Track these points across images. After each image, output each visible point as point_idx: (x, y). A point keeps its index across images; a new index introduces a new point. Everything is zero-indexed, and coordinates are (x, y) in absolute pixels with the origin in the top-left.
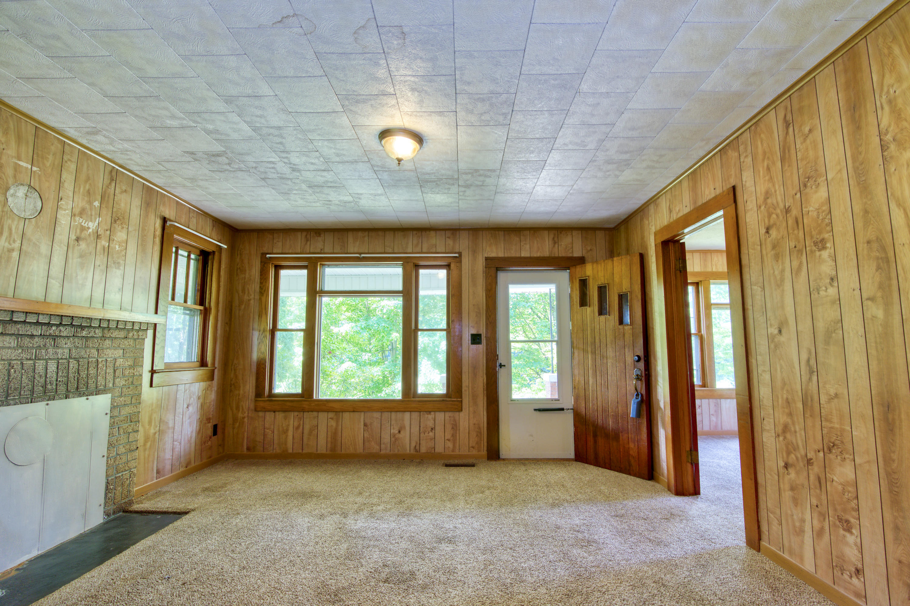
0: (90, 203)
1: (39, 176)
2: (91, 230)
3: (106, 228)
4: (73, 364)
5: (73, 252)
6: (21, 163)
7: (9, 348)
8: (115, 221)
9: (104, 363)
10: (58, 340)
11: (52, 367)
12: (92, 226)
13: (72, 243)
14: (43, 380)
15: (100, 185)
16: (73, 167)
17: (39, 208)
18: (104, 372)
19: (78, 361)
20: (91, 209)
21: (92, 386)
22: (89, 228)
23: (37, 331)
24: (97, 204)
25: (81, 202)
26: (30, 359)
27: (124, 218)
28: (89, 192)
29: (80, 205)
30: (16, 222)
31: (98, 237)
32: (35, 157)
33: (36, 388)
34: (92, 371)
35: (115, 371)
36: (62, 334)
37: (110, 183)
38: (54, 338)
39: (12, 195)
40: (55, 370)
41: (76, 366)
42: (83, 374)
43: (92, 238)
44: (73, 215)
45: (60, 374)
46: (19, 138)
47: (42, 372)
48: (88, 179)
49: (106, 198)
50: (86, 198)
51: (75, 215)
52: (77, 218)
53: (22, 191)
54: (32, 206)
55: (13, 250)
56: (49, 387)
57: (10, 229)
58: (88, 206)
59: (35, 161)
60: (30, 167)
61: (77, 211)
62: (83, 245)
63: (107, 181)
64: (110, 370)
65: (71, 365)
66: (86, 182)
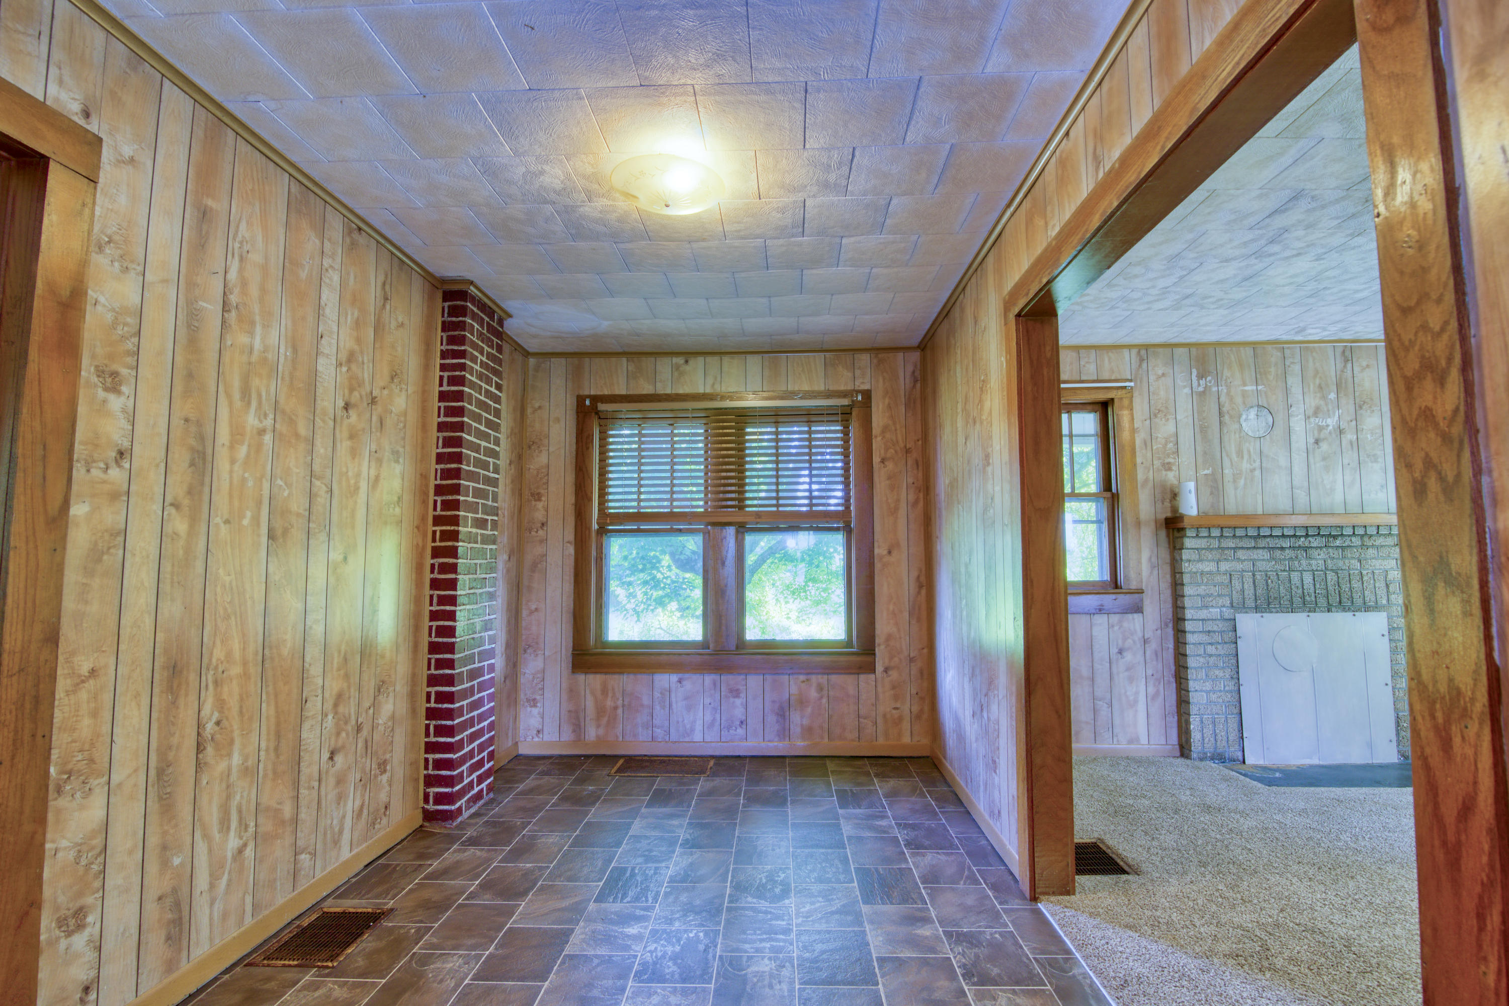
0: (1324, 398)
1: (1265, 393)
2: (1331, 428)
3: (1349, 419)
4: (1331, 576)
5: (1314, 457)
6: (1247, 388)
7: (1263, 560)
8: (1361, 407)
9: (1370, 575)
10: (1310, 551)
11: (1308, 578)
12: (1331, 422)
13: (1310, 447)
14: (1300, 591)
15: (1333, 374)
16: (1297, 368)
17: (1271, 424)
18: (1372, 586)
19: (1337, 573)
20: (1327, 405)
21: (1358, 601)
22: (1328, 426)
23: (1286, 543)
24: (1332, 396)
25: (1313, 401)
26: (1284, 571)
27: (1372, 399)
28: (1320, 387)
29: (1313, 404)
30: (1252, 444)
31: (1341, 432)
32: (1258, 376)
33: (1294, 599)
34: (1356, 585)
35: (1387, 586)
36: (1312, 545)
37: (1345, 367)
38: (1306, 549)
39: (1246, 420)
40: (1312, 582)
41: (1335, 578)
42: (1345, 587)
43: (1334, 436)
44: (1307, 418)
45: (1318, 586)
46: (1241, 366)
47: (1299, 584)
48: (1317, 373)
49: (1343, 385)
50: (1318, 395)
51: (1309, 417)
52: (1312, 420)
53: (1252, 413)
54: (1264, 424)
55: (1255, 469)
56: (1307, 598)
57: (1249, 452)
58: (1322, 403)
59: (1259, 381)
60: (1255, 388)
61: (1310, 412)
62: (1324, 446)
63: (1340, 365)
64: (1381, 584)
65: (1329, 578)
66: (1315, 377)
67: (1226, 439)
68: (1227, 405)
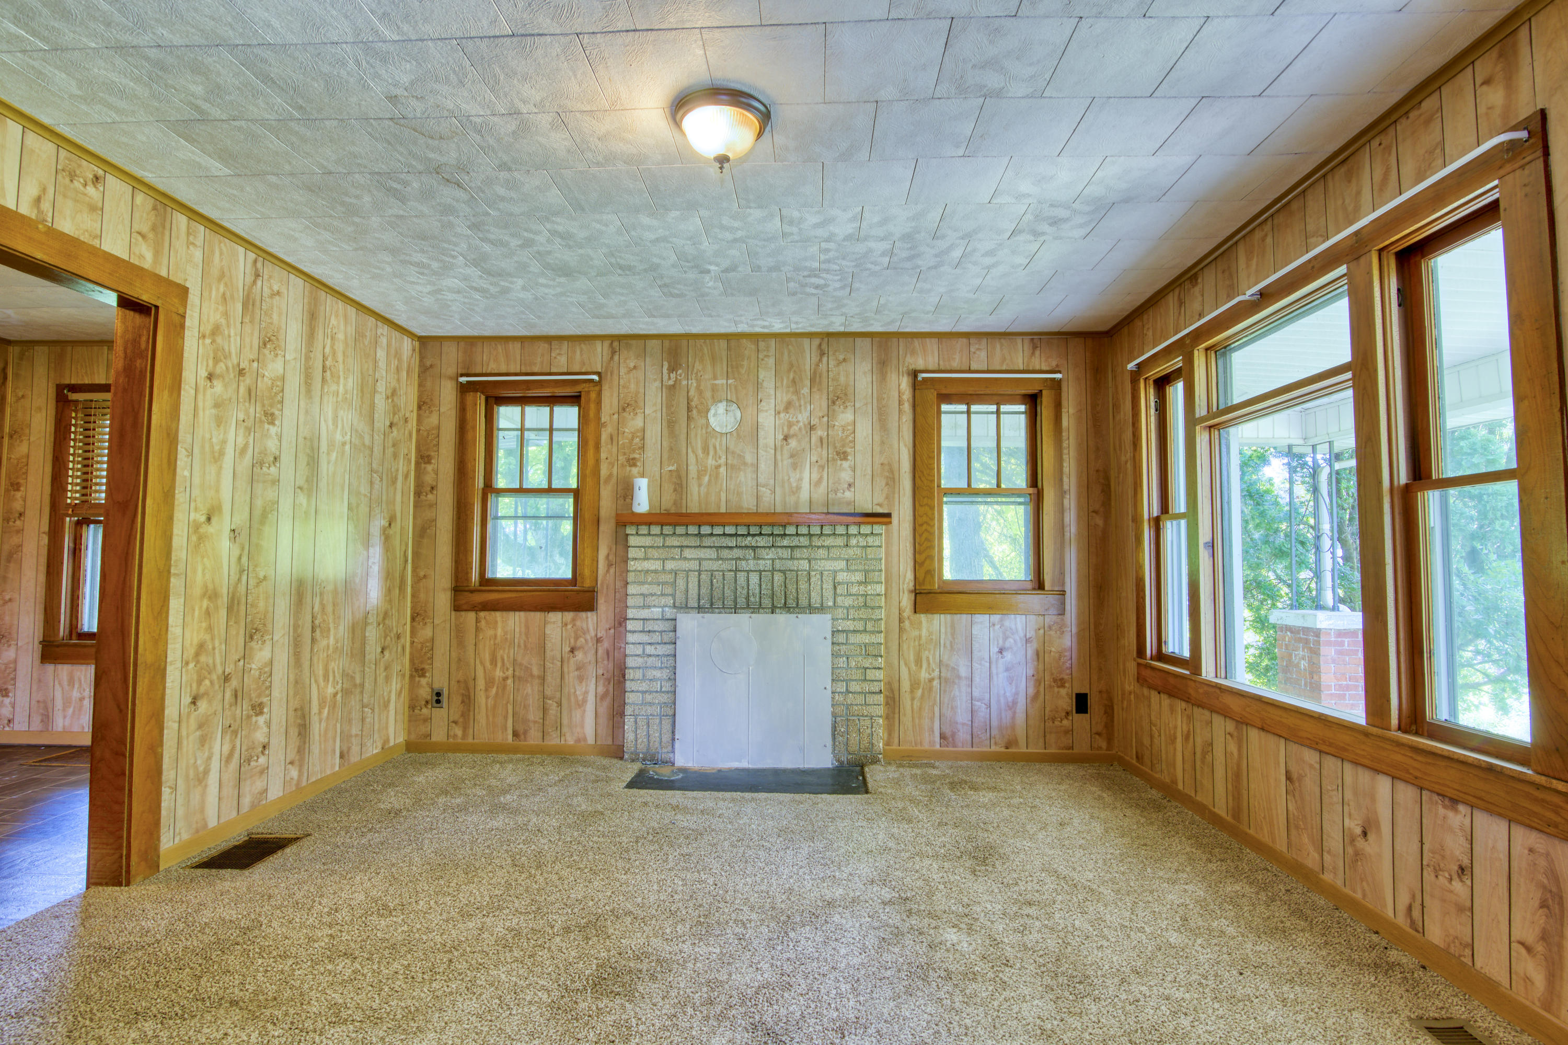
0: (797, 392)
1: (736, 387)
2: (801, 424)
3: (821, 415)
4: (778, 577)
5: (782, 455)
6: (717, 382)
7: (710, 559)
8: (834, 403)
9: (818, 576)
10: (759, 551)
11: (754, 578)
12: (803, 417)
13: (779, 444)
14: (745, 592)
15: (808, 367)
16: (771, 361)
17: (739, 418)
18: (819, 587)
19: (785, 574)
20: (799, 399)
21: (803, 602)
22: (798, 422)
23: (732, 542)
24: (806, 391)
25: (784, 396)
26: (730, 571)
27: (846, 394)
28: (794, 381)
29: (785, 399)
30: (719, 440)
31: (812, 428)
32: (730, 370)
33: (738, 600)
34: (803, 586)
35: (835, 588)
36: (759, 545)
37: (820, 360)
38: (754, 548)
39: (715, 415)
40: (758, 582)
41: (782, 579)
42: (791, 588)
43: (804, 432)
44: (778, 413)
45: (763, 586)
46: (713, 359)
47: (744, 584)
48: (791, 365)
49: (817, 380)
50: (791, 389)
51: (779, 413)
52: (782, 415)
53: (721, 407)
54: (733, 419)
55: (720, 466)
56: (752, 599)
57: (715, 448)
58: (795, 398)
59: (730, 375)
60: (725, 382)
61: (781, 407)
62: (793, 443)
63: (815, 359)
64: (828, 586)
65: (776, 578)
66: (789, 371)
67: (692, 434)
68: (695, 399)
